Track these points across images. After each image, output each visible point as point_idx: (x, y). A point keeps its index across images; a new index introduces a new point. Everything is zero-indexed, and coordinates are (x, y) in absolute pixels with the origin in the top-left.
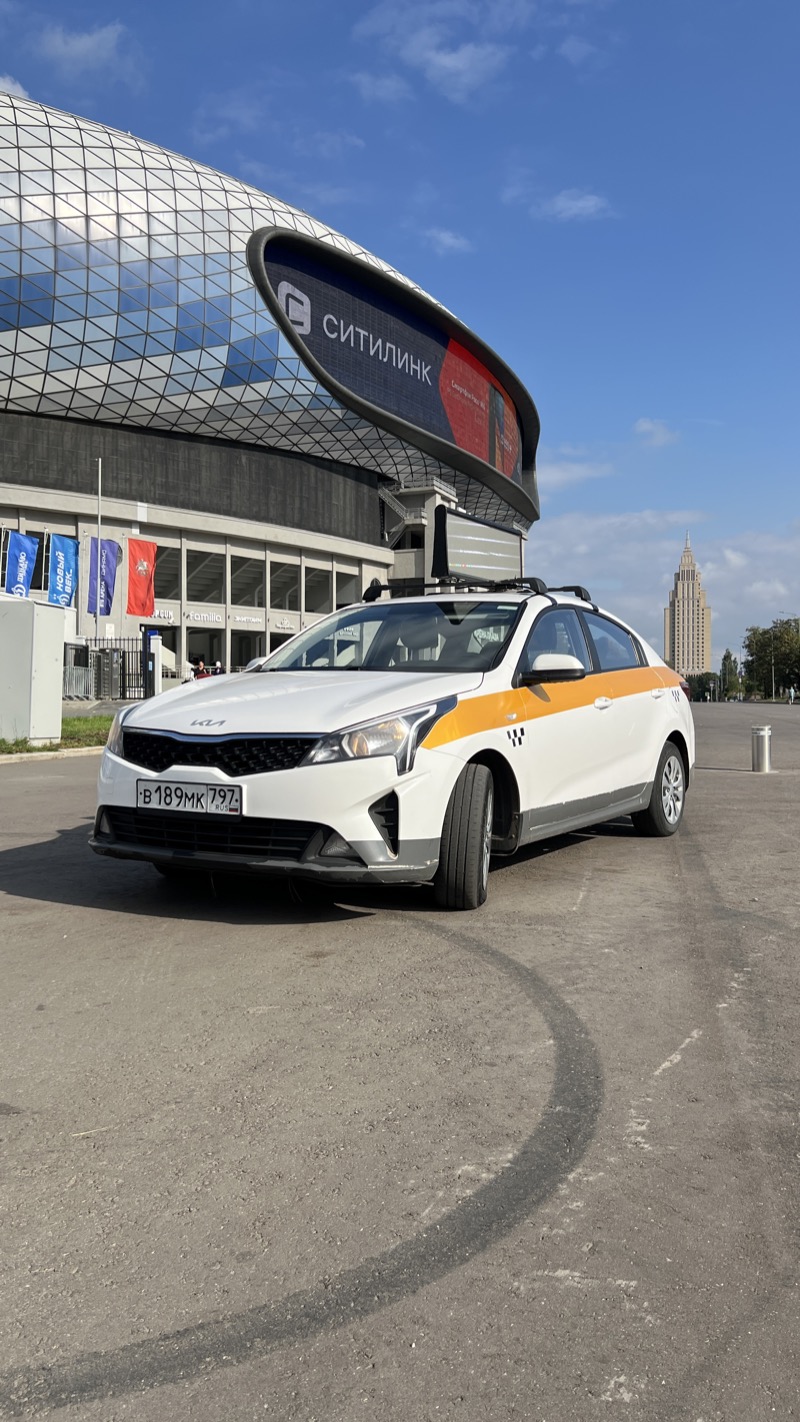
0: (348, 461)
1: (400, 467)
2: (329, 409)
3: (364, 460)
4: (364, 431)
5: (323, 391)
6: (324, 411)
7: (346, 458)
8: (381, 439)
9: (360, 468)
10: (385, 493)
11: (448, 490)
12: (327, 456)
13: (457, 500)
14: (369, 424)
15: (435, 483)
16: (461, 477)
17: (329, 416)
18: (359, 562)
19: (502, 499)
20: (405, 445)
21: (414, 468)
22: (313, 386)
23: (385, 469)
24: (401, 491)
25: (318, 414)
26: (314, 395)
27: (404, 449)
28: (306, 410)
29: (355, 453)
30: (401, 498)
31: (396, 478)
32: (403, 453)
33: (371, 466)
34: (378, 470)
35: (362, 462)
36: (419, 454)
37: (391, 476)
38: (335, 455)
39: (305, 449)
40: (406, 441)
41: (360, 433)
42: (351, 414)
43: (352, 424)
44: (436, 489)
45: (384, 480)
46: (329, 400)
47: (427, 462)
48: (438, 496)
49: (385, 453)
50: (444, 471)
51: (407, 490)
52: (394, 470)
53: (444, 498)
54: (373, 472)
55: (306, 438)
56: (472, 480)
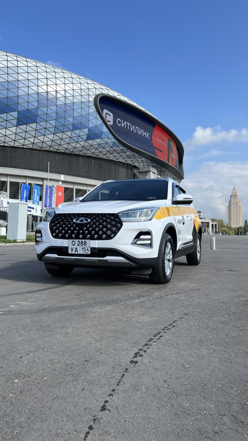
0: (124, 162)
1: (140, 164)
3: (129, 161)
4: (129, 153)
5: (116, 141)
6: (117, 147)
8: (134, 155)
9: (128, 164)
10: (135, 171)
11: (153, 169)
12: (118, 160)
13: (157, 173)
14: (130, 151)
15: (150, 168)
16: (159, 166)
17: (118, 149)
19: (172, 173)
20: (141, 157)
21: (144, 164)
22: (113, 140)
23: (135, 164)
24: (140, 171)
25: (115, 148)
26: (113, 143)
27: (141, 158)
28: (111, 147)
29: (126, 159)
30: (140, 172)
31: (139, 167)
33: (131, 163)
34: (133, 164)
36: (146, 160)
37: (137, 166)
38: (120, 160)
39: (111, 158)
40: (142, 156)
41: (128, 154)
42: (125, 148)
43: (125, 151)
44: (151, 170)
45: (135, 167)
46: (118, 144)
47: (148, 162)
48: (151, 172)
49: (135, 159)
50: (153, 164)
51: (142, 170)
52: (138, 164)
53: (153, 173)
54: (132, 165)
55: (112, 155)
56: (162, 167)
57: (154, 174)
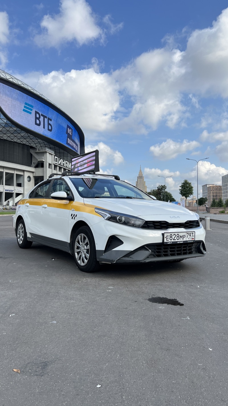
0: (19, 142)
1: (37, 145)
2: (11, 127)
3: (24, 142)
4: (23, 134)
5: (8, 122)
6: (10, 128)
7: (19, 141)
8: (29, 136)
9: (24, 144)
10: (32, 151)
11: (52, 152)
12: (12, 140)
13: (54, 154)
14: (24, 132)
15: (46, 149)
16: (57, 148)
17: (11, 129)
18: (24, 171)
19: (71, 155)
20: (37, 138)
21: (41, 145)
22: (5, 121)
23: (32, 145)
24: (37, 151)
25: (8, 129)
26: (6, 123)
27: (37, 139)
28: (3, 127)
29: (22, 140)
30: (37, 153)
31: (36, 147)
32: (37, 141)
33: (27, 144)
34: (30, 145)
35: (24, 143)
36: (42, 141)
37: (34, 147)
38: (15, 140)
39: (5, 138)
40: (38, 137)
41: (22, 134)
42: (18, 129)
43: (19, 132)
44: (47, 151)
45: (32, 147)
46: (11, 125)
47: (45, 144)
48: (48, 153)
49: (31, 140)
50: (51, 146)
51: (39, 151)
52: (35, 145)
53: (50, 154)
54: (28, 145)
55: (5, 135)
56: (60, 149)
57: (51, 156)
